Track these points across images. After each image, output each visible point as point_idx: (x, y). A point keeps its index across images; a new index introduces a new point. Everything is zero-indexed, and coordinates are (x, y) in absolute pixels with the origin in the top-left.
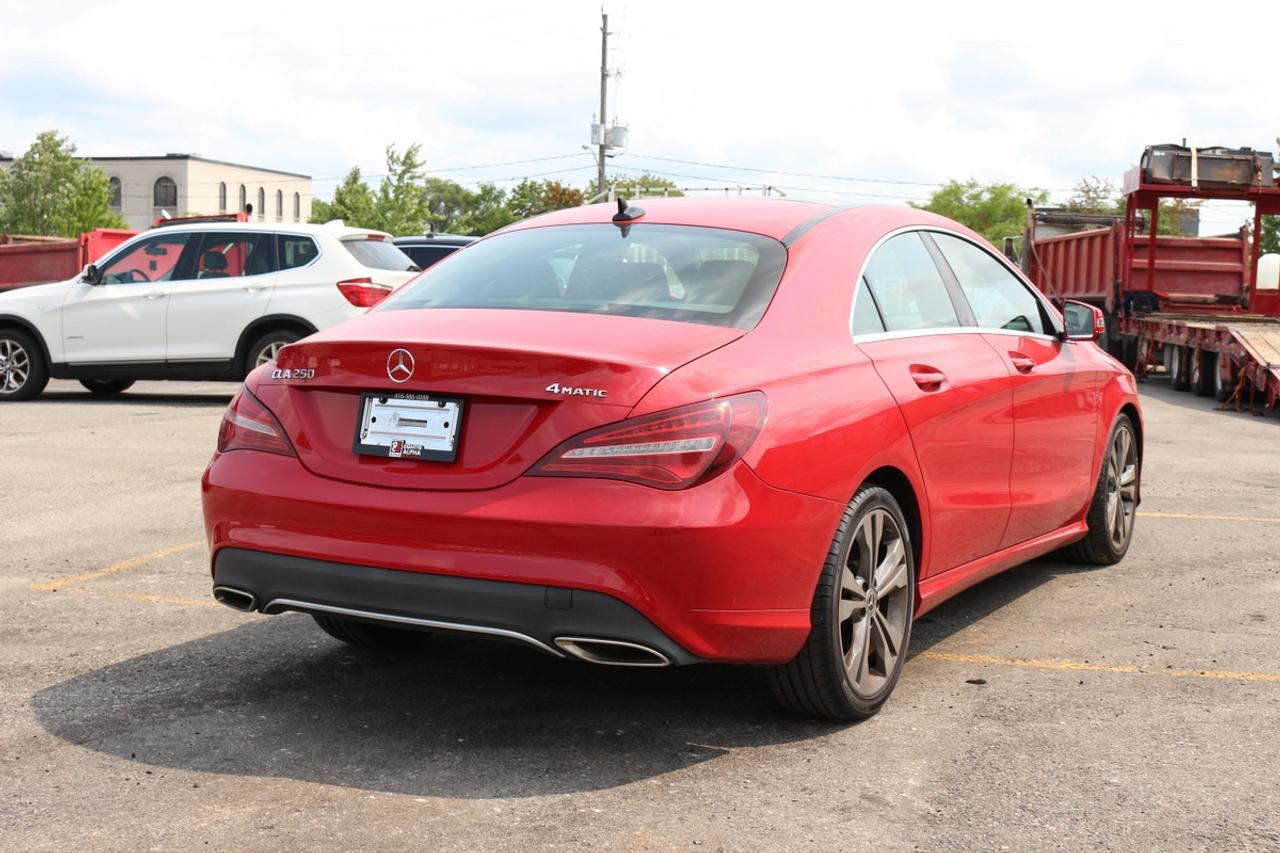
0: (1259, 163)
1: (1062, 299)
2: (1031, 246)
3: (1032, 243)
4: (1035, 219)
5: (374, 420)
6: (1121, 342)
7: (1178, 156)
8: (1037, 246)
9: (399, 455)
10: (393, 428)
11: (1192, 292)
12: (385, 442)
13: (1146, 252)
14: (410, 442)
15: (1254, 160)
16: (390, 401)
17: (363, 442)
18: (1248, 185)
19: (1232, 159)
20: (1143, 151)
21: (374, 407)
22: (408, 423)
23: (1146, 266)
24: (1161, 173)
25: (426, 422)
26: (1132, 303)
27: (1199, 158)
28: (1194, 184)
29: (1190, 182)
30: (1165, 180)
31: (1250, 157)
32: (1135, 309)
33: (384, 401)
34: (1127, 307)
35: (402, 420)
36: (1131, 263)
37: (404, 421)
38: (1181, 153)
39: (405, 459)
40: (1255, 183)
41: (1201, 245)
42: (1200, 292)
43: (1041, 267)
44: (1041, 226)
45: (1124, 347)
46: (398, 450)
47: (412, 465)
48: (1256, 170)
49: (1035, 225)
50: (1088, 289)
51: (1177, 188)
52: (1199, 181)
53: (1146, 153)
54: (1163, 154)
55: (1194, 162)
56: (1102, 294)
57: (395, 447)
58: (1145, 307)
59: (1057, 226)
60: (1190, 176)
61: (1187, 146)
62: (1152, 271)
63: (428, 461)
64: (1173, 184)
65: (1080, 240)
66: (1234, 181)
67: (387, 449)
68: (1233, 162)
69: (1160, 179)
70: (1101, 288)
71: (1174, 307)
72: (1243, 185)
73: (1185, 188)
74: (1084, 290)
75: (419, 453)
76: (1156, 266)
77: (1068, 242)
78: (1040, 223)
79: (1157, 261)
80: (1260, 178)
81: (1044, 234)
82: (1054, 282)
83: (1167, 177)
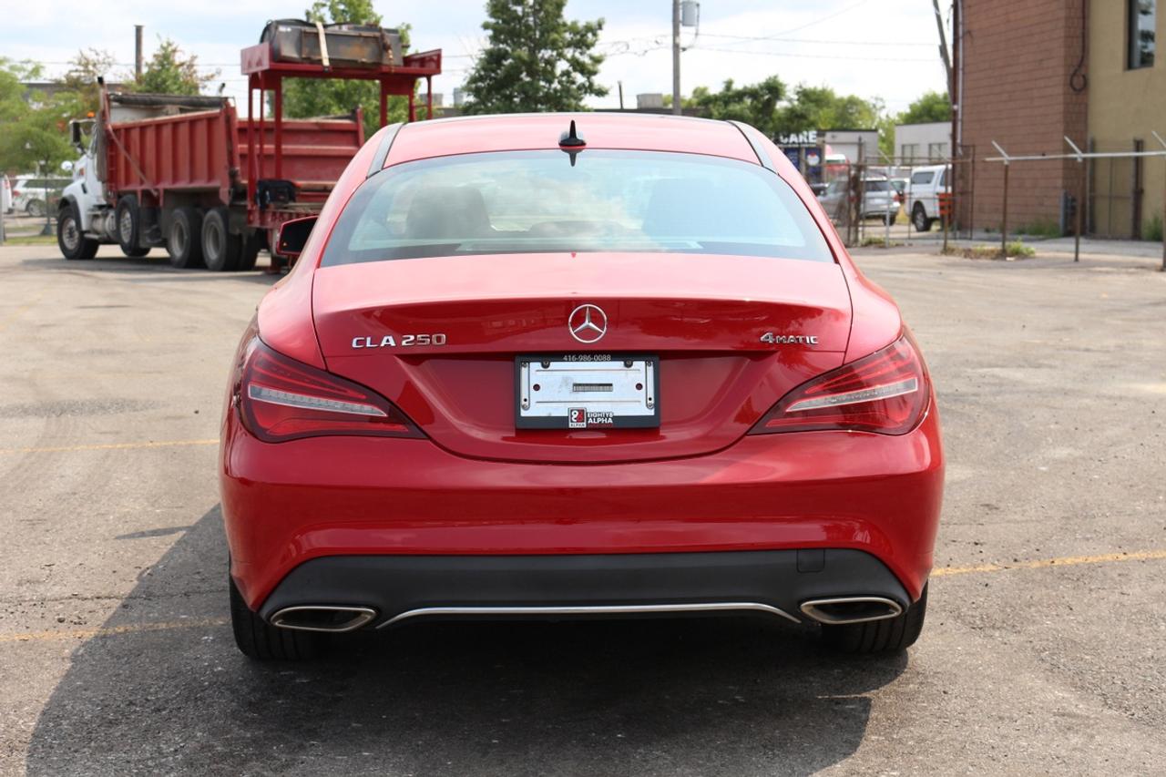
0: (388, 41)
1: (157, 190)
2: (107, 131)
3: (110, 128)
4: (109, 100)
5: (537, 387)
6: (240, 236)
7: (305, 32)
8: (116, 130)
9: (583, 425)
10: (567, 394)
11: (312, 178)
12: (561, 411)
13: (271, 137)
14: (591, 409)
15: (382, 37)
16: (554, 365)
17: (524, 413)
18: (378, 64)
19: (360, 36)
20: (264, 26)
21: (532, 373)
22: (586, 388)
23: (273, 152)
24: (289, 51)
25: (611, 385)
26: (268, 193)
27: (326, 35)
28: (326, 63)
29: (320, 61)
30: (295, 58)
31: (377, 34)
32: (272, 200)
33: (545, 366)
34: (263, 197)
35: (575, 385)
36: (261, 148)
37: (578, 387)
38: (308, 29)
39: (591, 429)
40: (385, 62)
41: (316, 128)
42: (319, 178)
43: (123, 153)
44: (116, 108)
45: (245, 242)
46: (580, 419)
47: (602, 436)
48: (386, 48)
49: (110, 107)
50: (192, 179)
51: (307, 66)
52: (330, 60)
53: (267, 29)
54: (289, 30)
55: (322, 39)
56: (215, 184)
57: (575, 416)
58: (282, 197)
59: (136, 108)
60: (320, 54)
61: (311, 21)
62: (279, 157)
63: (624, 430)
64: (302, 63)
65: (159, 126)
66: (364, 60)
67: (565, 420)
68: (362, 39)
69: (289, 58)
70: (211, 177)
71: (303, 196)
72: (374, 63)
73: (315, 67)
74: (188, 179)
75: (610, 421)
76: (284, 153)
77: (143, 128)
78: (114, 104)
79: (284, 147)
80: (391, 57)
81: (120, 117)
82: (143, 169)
83: (295, 55)
